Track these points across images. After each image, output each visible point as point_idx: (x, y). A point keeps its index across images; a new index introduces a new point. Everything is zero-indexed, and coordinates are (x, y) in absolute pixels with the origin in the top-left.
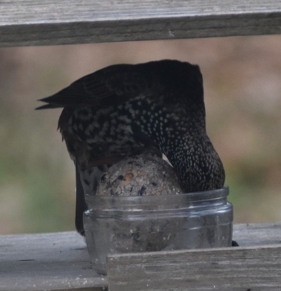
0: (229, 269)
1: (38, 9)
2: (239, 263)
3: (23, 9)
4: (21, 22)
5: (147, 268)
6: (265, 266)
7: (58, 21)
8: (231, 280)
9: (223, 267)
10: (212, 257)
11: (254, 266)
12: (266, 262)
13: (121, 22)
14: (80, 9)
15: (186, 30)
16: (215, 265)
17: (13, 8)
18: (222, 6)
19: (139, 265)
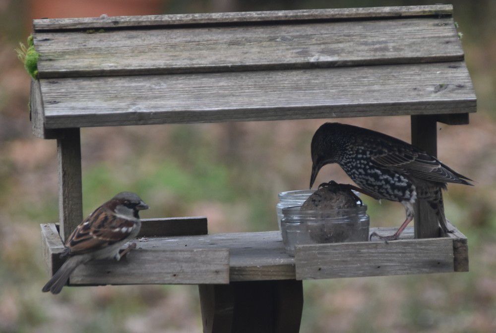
0: (367, 255)
1: (255, 99)
2: (373, 251)
3: (246, 99)
4: (245, 107)
5: (319, 253)
6: (389, 253)
7: (267, 107)
8: (369, 261)
9: (362, 253)
10: (357, 247)
11: (382, 253)
12: (389, 251)
13: (304, 107)
14: (280, 99)
15: (342, 112)
16: (359, 252)
17: (240, 99)
18: (364, 99)
19: (314, 252)
